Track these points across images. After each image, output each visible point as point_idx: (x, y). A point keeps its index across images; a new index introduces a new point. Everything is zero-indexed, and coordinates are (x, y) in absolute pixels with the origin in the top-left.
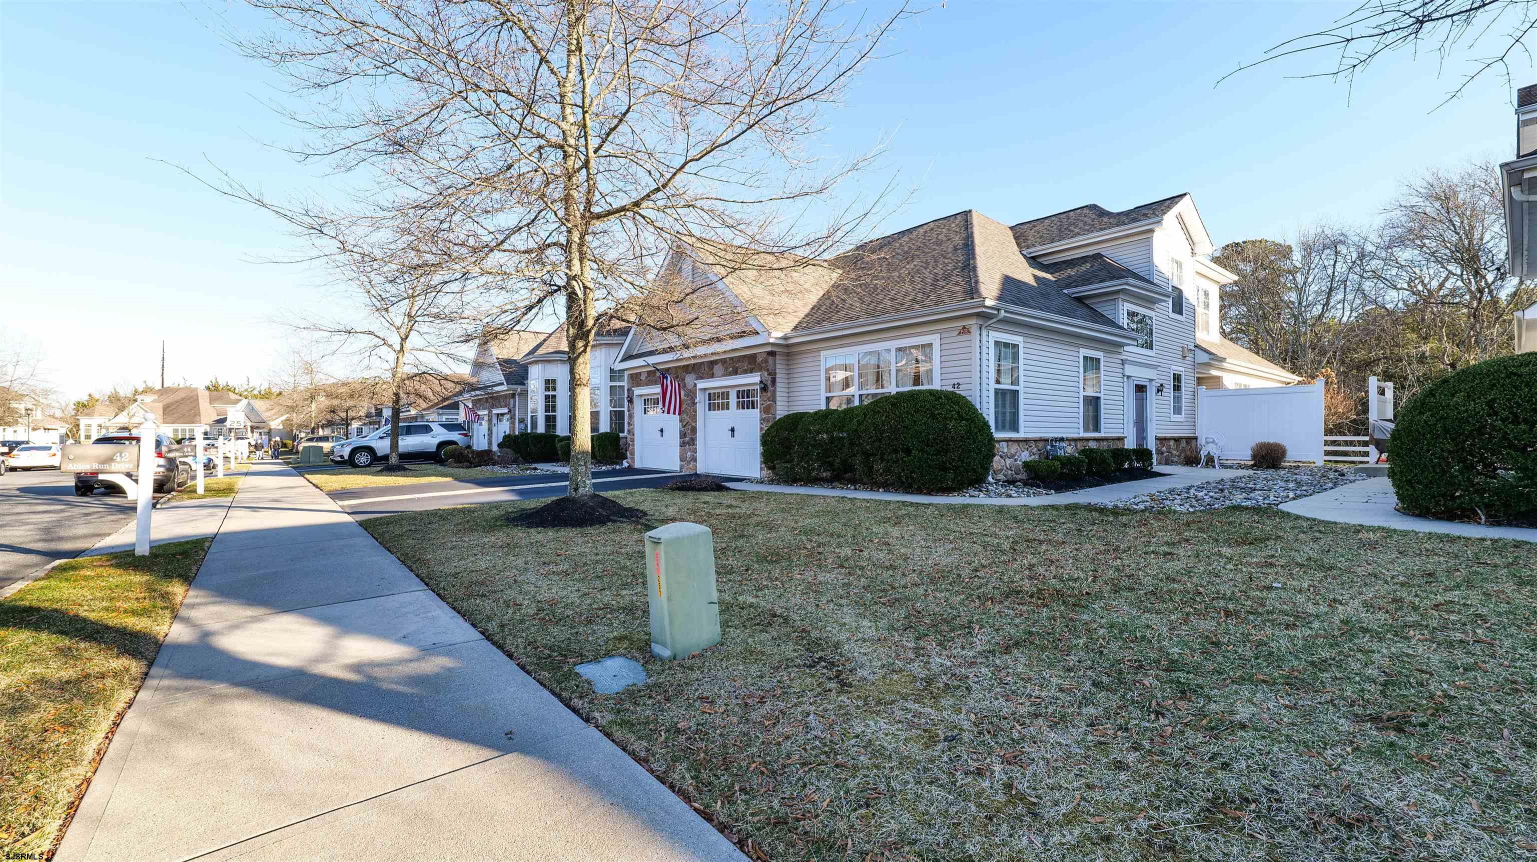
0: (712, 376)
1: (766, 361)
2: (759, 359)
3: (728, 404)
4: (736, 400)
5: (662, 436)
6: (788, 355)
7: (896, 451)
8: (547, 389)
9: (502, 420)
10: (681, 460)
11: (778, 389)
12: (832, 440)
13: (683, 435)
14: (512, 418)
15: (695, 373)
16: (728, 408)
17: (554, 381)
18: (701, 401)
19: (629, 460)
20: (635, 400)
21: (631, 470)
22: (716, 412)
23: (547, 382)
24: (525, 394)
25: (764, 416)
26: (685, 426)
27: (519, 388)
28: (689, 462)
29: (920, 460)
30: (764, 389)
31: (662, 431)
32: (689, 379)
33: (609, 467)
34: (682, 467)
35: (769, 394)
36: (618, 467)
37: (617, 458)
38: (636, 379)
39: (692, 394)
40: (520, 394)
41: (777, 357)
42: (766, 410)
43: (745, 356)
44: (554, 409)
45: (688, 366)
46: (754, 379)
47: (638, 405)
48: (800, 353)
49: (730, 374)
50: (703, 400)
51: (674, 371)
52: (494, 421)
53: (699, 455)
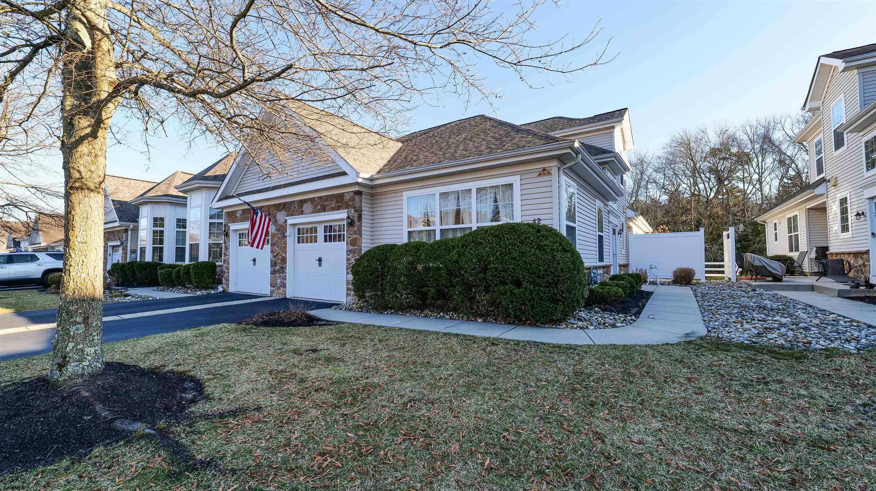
0: (302, 213)
1: (353, 200)
2: (347, 198)
3: (316, 237)
4: (323, 234)
5: (254, 264)
6: (372, 195)
7: (505, 283)
8: (155, 225)
9: (117, 251)
10: (271, 286)
11: (363, 224)
12: (427, 269)
13: (273, 264)
14: (125, 249)
15: (286, 211)
16: (316, 241)
17: (162, 219)
18: (291, 234)
19: (224, 286)
20: (231, 233)
21: (226, 296)
22: (305, 244)
23: (155, 219)
24: (136, 230)
25: (351, 248)
26: (275, 257)
27: (131, 225)
28: (279, 288)
29: (531, 292)
30: (351, 224)
31: (254, 260)
32: (281, 216)
33: (204, 292)
34: (272, 292)
35: (356, 229)
36: (213, 292)
37: (213, 283)
38: (232, 216)
39: (282, 229)
40: (132, 230)
41: (363, 196)
42: (353, 242)
43: (333, 195)
44: (161, 242)
45: (279, 205)
46: (342, 215)
47: (234, 239)
48: (385, 193)
49: (318, 211)
50: (292, 233)
51: (266, 209)
52: (110, 250)
53: (288, 282)
